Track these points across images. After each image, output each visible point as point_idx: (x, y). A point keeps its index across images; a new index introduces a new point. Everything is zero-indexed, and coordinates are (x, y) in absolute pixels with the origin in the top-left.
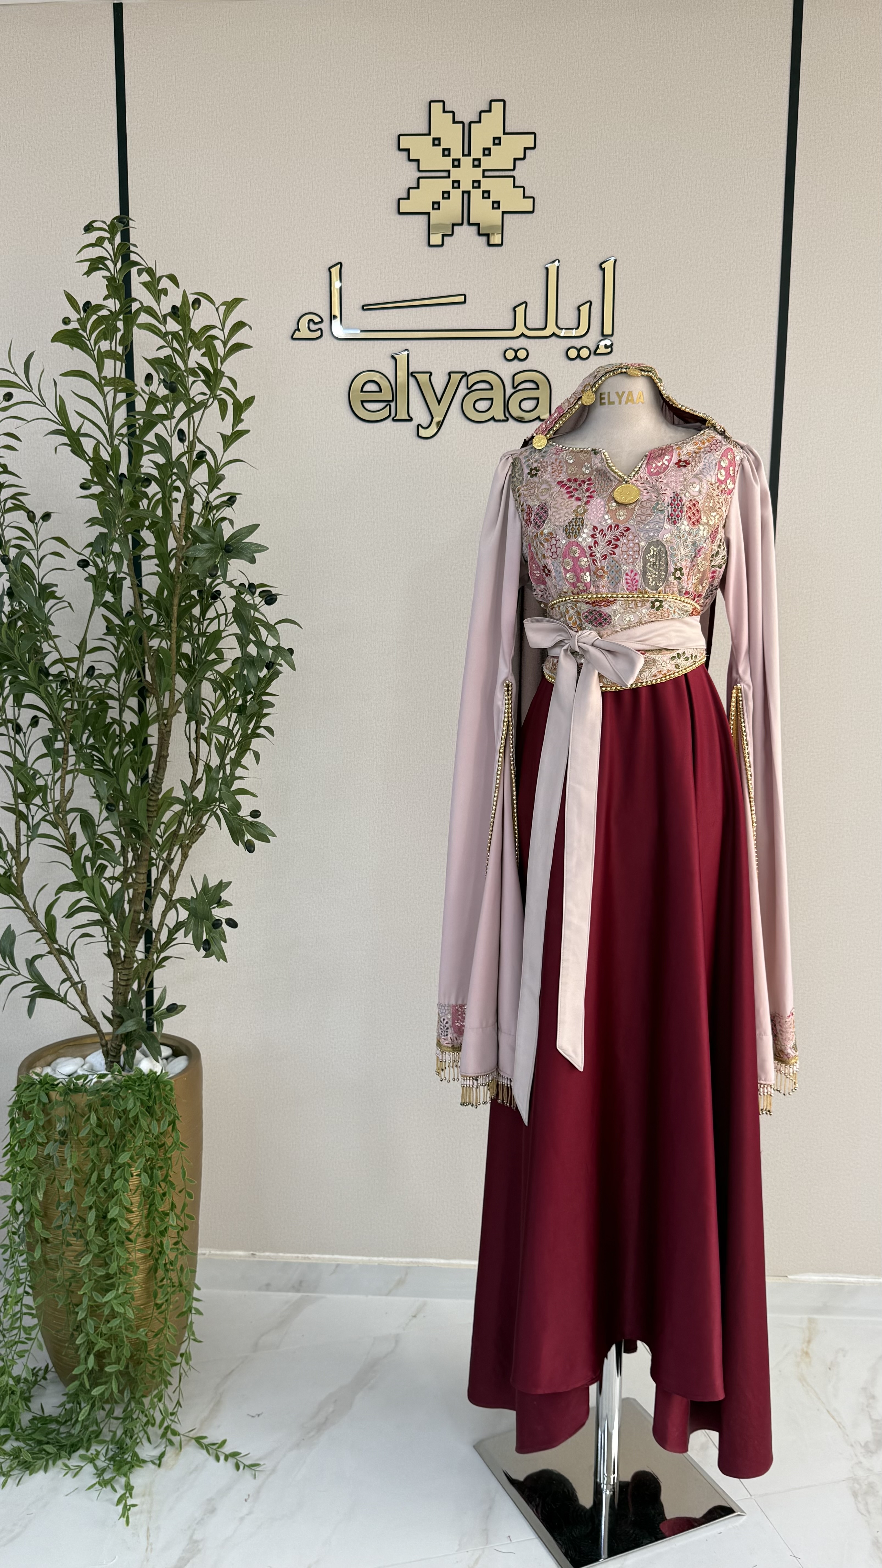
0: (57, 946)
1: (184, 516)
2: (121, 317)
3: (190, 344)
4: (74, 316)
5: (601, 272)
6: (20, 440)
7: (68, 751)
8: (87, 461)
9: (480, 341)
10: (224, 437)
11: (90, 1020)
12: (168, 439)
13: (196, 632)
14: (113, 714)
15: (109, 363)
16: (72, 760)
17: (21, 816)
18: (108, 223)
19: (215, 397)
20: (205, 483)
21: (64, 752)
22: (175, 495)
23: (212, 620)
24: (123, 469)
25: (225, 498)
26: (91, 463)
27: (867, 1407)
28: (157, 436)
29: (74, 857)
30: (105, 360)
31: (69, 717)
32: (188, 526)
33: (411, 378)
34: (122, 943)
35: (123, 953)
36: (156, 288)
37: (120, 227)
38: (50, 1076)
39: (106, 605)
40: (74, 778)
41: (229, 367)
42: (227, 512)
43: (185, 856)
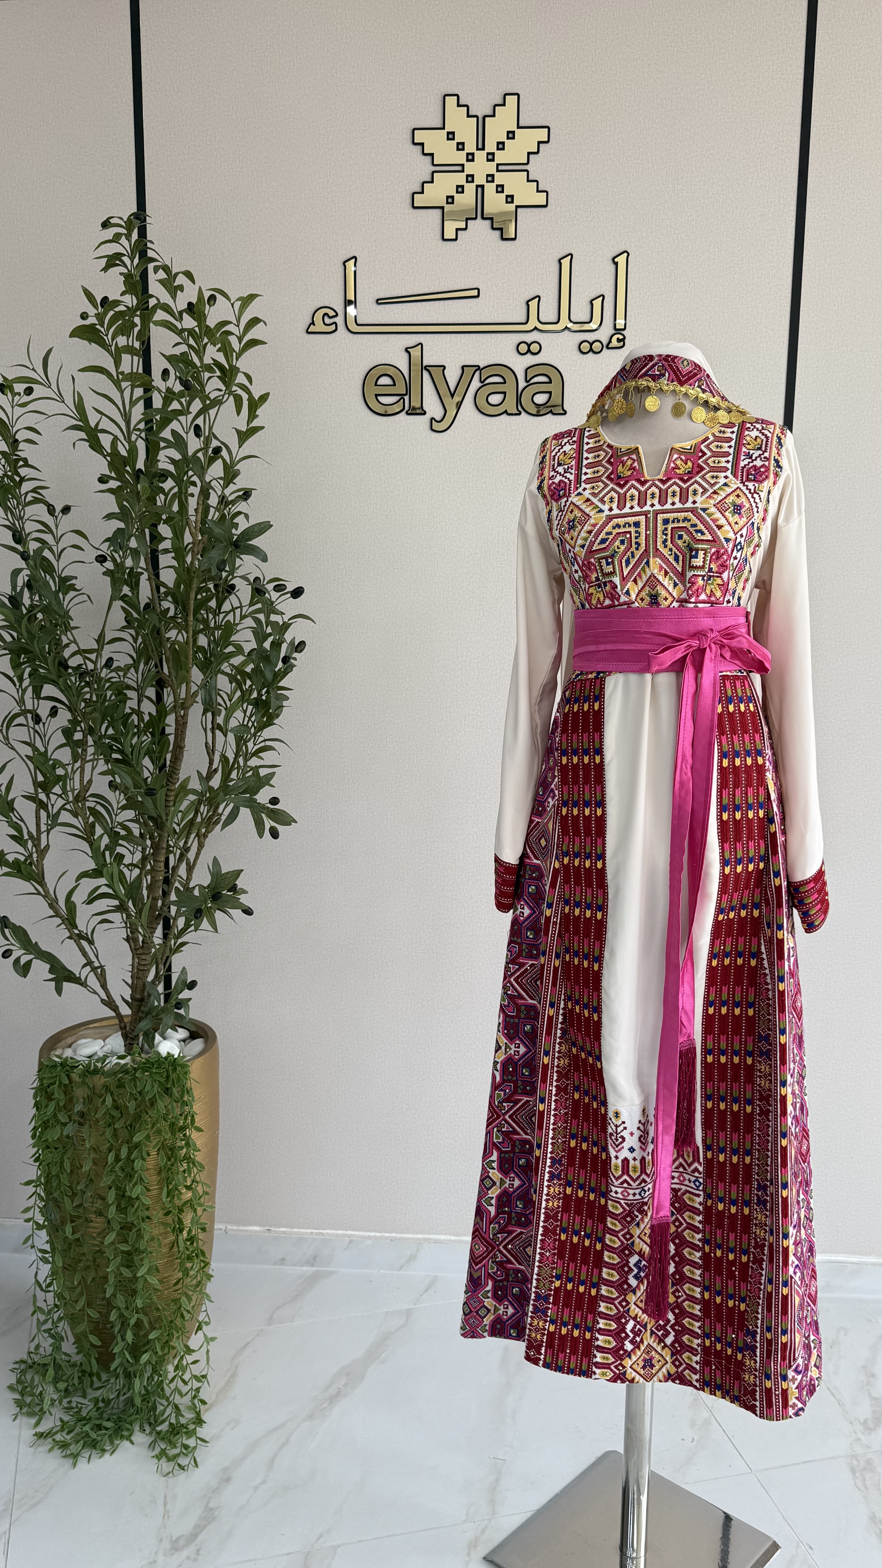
0: (76, 932)
1: (200, 511)
2: (138, 313)
3: (206, 340)
4: (92, 311)
5: (614, 266)
6: (40, 434)
7: (87, 742)
8: (105, 457)
9: (493, 335)
10: (238, 432)
11: (110, 1003)
12: (184, 435)
13: (212, 625)
14: (132, 704)
15: (126, 358)
16: (91, 750)
17: (41, 805)
18: (125, 219)
19: (231, 393)
20: (220, 478)
21: (83, 743)
22: (192, 489)
23: (227, 613)
24: (140, 465)
25: (241, 493)
26: (109, 458)
27: (867, 1384)
28: (174, 432)
29: (94, 846)
30: (123, 355)
31: (88, 710)
32: (204, 521)
33: (424, 371)
34: (140, 930)
35: (141, 938)
36: (172, 285)
37: (137, 223)
38: (72, 1058)
39: (124, 598)
40: (93, 768)
41: (244, 363)
42: (242, 506)
43: (201, 846)
